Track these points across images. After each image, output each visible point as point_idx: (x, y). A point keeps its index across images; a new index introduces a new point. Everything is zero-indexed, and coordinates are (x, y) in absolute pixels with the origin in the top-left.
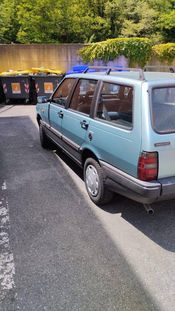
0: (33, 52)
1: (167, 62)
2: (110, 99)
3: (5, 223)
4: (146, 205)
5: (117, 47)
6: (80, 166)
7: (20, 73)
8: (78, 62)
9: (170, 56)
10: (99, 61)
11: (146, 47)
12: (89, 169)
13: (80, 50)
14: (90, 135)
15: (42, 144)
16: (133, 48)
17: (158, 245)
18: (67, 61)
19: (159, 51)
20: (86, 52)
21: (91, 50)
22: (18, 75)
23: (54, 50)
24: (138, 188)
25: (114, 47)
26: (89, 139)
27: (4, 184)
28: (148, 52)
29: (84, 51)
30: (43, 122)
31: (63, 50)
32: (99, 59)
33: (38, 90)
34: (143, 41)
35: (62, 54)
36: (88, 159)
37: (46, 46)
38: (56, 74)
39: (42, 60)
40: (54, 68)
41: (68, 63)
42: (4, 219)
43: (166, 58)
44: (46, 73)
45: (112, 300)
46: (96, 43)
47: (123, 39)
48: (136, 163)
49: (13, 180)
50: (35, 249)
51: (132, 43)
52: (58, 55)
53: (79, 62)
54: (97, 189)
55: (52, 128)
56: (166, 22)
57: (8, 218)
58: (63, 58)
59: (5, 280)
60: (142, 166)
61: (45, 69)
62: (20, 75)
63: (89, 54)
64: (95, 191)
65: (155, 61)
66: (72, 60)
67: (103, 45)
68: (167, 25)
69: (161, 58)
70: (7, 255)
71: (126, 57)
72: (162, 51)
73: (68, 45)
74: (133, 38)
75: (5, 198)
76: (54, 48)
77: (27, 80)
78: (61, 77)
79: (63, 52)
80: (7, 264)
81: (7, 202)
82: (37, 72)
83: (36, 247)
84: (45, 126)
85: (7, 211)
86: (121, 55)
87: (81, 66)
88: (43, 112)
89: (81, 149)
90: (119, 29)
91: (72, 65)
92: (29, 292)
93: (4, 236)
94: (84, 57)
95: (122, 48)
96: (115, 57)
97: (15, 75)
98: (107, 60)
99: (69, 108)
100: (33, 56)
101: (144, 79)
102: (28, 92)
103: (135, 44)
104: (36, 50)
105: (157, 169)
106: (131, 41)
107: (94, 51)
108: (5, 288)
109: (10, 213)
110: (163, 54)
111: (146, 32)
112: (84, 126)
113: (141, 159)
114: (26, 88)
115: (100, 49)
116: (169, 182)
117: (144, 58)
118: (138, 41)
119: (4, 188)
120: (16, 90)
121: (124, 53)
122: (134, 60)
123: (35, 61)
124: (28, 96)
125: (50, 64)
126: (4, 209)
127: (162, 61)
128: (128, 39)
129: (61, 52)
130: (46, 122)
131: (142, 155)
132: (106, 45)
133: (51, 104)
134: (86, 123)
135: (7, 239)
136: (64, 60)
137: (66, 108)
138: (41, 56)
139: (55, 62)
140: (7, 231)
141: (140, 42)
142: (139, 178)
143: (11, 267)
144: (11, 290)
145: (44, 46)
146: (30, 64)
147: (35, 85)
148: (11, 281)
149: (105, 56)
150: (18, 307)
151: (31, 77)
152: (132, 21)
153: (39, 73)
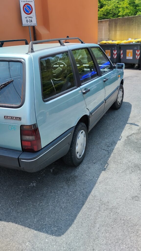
7: (135, 41)
22: (132, 42)
77: (139, 47)
114: (137, 55)
120: (129, 56)
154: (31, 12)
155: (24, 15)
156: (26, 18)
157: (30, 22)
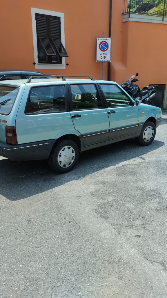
154: (107, 49)
155: (99, 51)
156: (100, 54)
157: (104, 58)
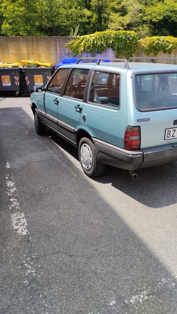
0: (22, 45)
1: (152, 54)
2: (100, 88)
3: (13, 193)
4: (131, 171)
5: (104, 40)
6: (75, 146)
7: (10, 66)
8: (66, 54)
9: (155, 49)
10: (87, 54)
11: (133, 40)
12: (83, 147)
13: (69, 42)
14: (84, 117)
15: (37, 131)
16: (120, 41)
17: (142, 204)
18: (57, 54)
19: (145, 44)
20: (74, 45)
21: (80, 43)
22: (8, 67)
23: (43, 42)
24: (125, 156)
25: (102, 40)
26: (83, 121)
27: (7, 164)
28: (135, 45)
29: (73, 44)
30: (38, 110)
31: (52, 42)
32: (87, 51)
33: (28, 82)
34: (129, 34)
35: (51, 47)
36: (82, 138)
37: (35, 39)
38: (46, 66)
39: (31, 53)
40: (43, 60)
41: (57, 56)
42: (12, 189)
43: (152, 51)
44: (36, 66)
45: (105, 239)
46: (84, 36)
47: (110, 32)
48: (122, 136)
49: (15, 161)
50: (41, 210)
51: (119, 35)
52: (47, 47)
53: (68, 54)
54: (91, 163)
55: (47, 114)
56: (154, 15)
57: (15, 189)
58: (52, 51)
59: (20, 229)
60: (127, 138)
61: (34, 62)
62: (10, 67)
63: (78, 47)
64: (89, 166)
65: (141, 54)
66: (61, 53)
67: (91, 37)
68: (154, 18)
69: (147, 51)
70: (19, 214)
71: (114, 50)
72: (148, 44)
73: (57, 37)
74: (121, 31)
75: (10, 174)
76: (43, 40)
77: (17, 72)
78: (50, 69)
79: (52, 45)
80: (20, 220)
81: (12, 177)
82: (27, 64)
83: (42, 208)
84: (41, 114)
85: (13, 184)
86: (109, 47)
87: (70, 58)
88: (39, 101)
89: (76, 130)
90: (106, 22)
91: (61, 57)
92: (41, 236)
93: (14, 201)
94: (73, 49)
95: (109, 41)
96: (103, 50)
97: (5, 67)
98: (95, 52)
99: (64, 95)
100: (23, 49)
101: (128, 68)
102: (18, 85)
103: (122, 36)
104: (25, 42)
105: (139, 141)
106: (118, 34)
107: (83, 44)
108: (21, 234)
109: (16, 185)
110: (149, 47)
111: (133, 25)
112: (78, 110)
113: (127, 132)
114: (16, 81)
115: (88, 42)
116: (149, 151)
117: (131, 51)
118: (125, 34)
119: (8, 166)
120: (6, 83)
121: (112, 46)
122: (122, 53)
123: (24, 54)
124: (18, 89)
125: (39, 56)
126: (11, 182)
127: (147, 54)
128: (115, 32)
129: (50, 45)
130: (41, 110)
131: (127, 129)
132: (94, 38)
133: (46, 93)
134: (80, 107)
135: (17, 203)
136: (53, 53)
137: (61, 96)
138: (31, 49)
139: (44, 55)
140: (16, 198)
141: (126, 35)
142: (126, 148)
143: (24, 221)
144: (26, 235)
145: (33, 38)
146: (19, 57)
147: (25, 77)
148: (25, 230)
149: (93, 49)
150: (33, 246)
151: (21, 69)
152: (119, 14)
153: (29, 65)
